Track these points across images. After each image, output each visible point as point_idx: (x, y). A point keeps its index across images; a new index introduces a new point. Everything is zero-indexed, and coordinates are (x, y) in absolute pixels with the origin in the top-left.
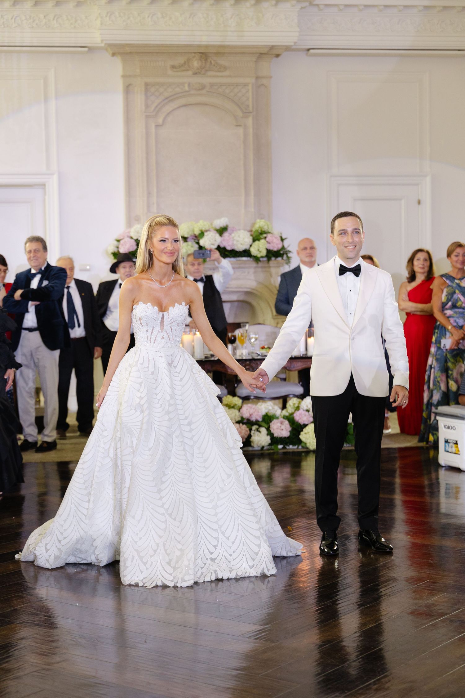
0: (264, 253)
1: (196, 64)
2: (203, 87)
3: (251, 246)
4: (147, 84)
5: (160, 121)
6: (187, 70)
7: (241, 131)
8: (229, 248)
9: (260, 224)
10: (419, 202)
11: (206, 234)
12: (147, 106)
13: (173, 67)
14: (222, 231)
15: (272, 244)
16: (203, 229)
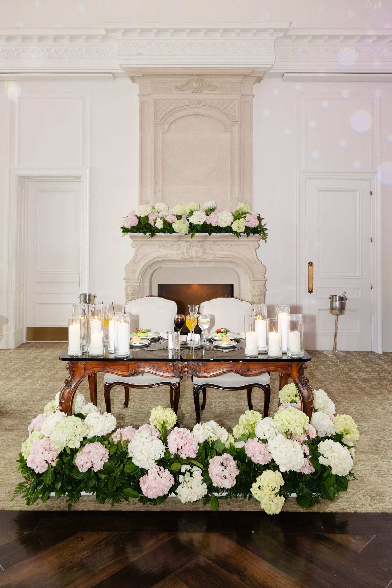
0: (243, 229)
1: (195, 85)
2: (199, 102)
3: (232, 223)
4: (156, 101)
5: (166, 128)
6: (188, 90)
7: (228, 135)
8: (214, 225)
9: (241, 206)
10: (371, 193)
11: (194, 213)
12: (156, 117)
13: (177, 87)
14: (209, 211)
15: (250, 222)
16: (192, 209)
